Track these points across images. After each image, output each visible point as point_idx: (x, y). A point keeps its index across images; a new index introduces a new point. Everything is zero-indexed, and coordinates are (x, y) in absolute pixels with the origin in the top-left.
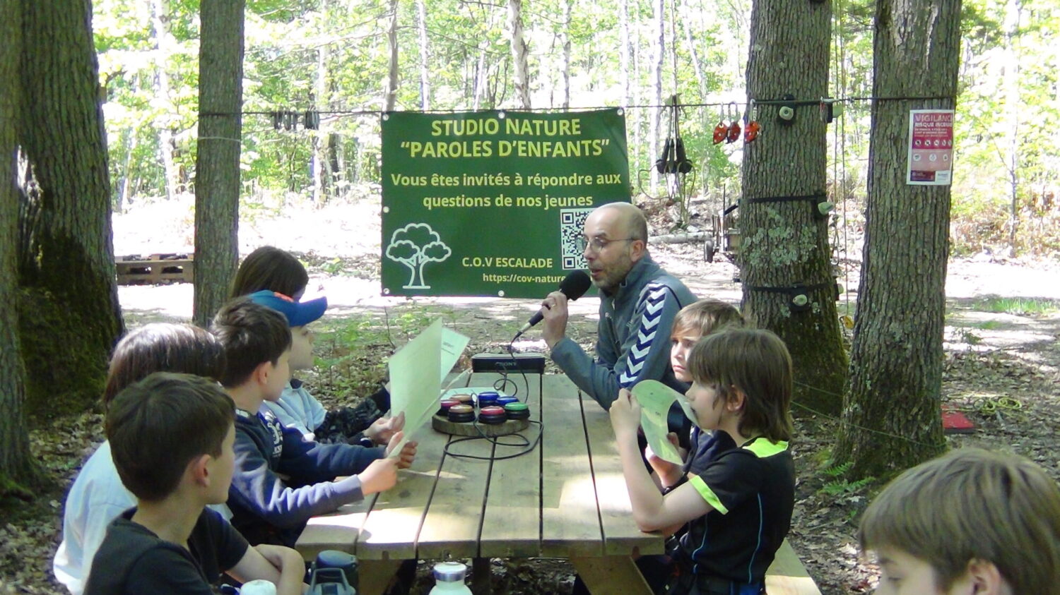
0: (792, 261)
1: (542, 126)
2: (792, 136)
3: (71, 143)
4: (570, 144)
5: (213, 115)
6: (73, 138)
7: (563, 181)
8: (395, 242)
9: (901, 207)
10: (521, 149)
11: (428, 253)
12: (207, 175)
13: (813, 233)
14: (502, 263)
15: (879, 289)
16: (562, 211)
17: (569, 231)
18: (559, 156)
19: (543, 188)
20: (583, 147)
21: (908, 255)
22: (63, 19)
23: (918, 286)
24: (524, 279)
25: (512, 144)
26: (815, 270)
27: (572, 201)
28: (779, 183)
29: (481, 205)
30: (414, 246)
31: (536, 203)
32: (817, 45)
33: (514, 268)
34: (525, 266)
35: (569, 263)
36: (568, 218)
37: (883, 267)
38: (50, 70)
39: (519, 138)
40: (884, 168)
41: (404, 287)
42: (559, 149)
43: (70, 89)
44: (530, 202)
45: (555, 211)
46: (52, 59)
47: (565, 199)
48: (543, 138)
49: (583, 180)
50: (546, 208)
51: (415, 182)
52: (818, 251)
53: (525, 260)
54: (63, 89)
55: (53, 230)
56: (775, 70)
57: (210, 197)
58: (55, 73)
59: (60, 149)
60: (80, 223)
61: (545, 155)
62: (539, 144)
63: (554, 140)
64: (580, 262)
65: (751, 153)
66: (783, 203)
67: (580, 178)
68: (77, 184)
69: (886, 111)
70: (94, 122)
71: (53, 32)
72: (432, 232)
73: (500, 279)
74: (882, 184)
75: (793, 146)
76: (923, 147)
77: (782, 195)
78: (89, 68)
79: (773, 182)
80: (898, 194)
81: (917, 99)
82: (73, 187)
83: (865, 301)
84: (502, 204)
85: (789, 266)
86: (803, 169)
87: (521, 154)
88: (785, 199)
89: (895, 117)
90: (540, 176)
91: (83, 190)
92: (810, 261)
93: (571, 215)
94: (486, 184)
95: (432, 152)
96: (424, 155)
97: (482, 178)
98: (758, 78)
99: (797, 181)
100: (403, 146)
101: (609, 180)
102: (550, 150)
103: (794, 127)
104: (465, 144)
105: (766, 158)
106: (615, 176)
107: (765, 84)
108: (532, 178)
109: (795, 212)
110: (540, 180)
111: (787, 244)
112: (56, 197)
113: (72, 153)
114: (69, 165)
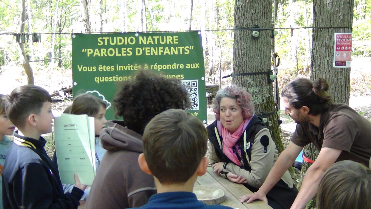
0: (260, 102)
1: (158, 39)
2: (258, 44)
4: (172, 48)
7: (169, 67)
9: (331, 78)
10: (147, 51)
13: (268, 89)
19: (159, 71)
20: (179, 50)
25: (142, 49)
26: (269, 106)
28: (252, 66)
39: (146, 46)
40: (322, 60)
42: (167, 51)
47: (170, 76)
48: (159, 45)
49: (179, 66)
52: (270, 98)
56: (249, 14)
61: (160, 54)
62: (157, 48)
63: (164, 46)
65: (239, 52)
66: (254, 75)
69: (322, 33)
72: (100, 95)
74: (321, 67)
75: (258, 49)
76: (341, 50)
77: (254, 72)
79: (250, 66)
80: (329, 72)
81: (338, 28)
85: (259, 104)
86: (263, 59)
87: (147, 54)
88: (255, 74)
89: (327, 36)
90: (157, 65)
92: (267, 102)
95: (98, 54)
96: (94, 56)
97: (127, 67)
98: (241, 18)
99: (260, 65)
100: (83, 51)
101: (193, 66)
102: (162, 51)
103: (259, 40)
104: (117, 49)
105: (246, 55)
106: (196, 64)
107: (245, 20)
108: (153, 66)
109: (260, 80)
110: (157, 67)
111: (257, 94)
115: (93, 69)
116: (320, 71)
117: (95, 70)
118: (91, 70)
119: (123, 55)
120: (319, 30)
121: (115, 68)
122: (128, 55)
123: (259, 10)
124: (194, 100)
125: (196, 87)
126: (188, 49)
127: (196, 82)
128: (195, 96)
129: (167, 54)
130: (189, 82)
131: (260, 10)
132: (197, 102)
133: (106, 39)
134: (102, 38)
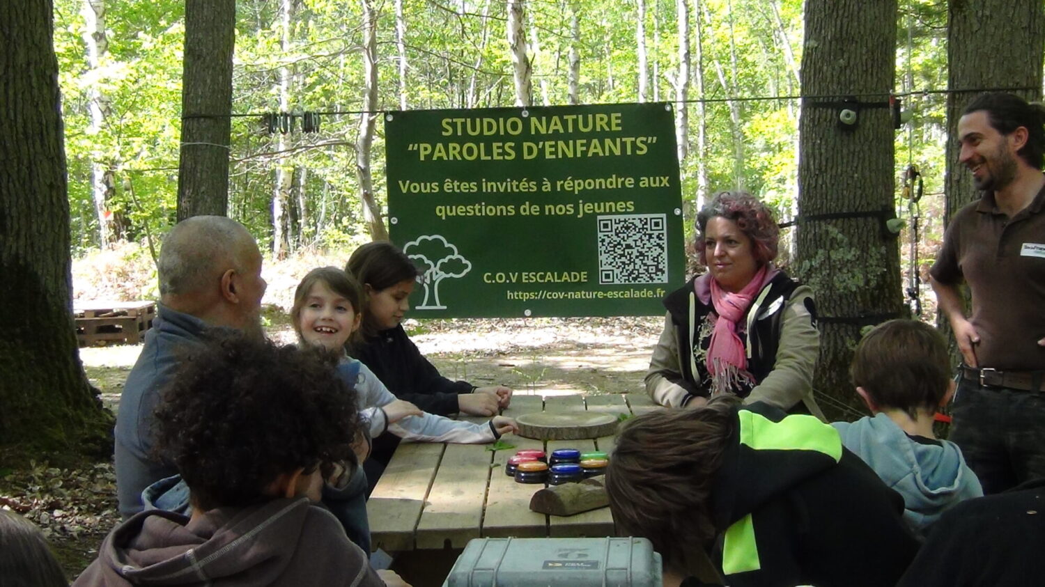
0: (858, 287)
1: (575, 122)
2: (854, 143)
3: (27, 157)
4: (608, 142)
5: (199, 118)
6: (29, 150)
7: (600, 183)
10: (548, 150)
11: (444, 268)
13: (882, 255)
14: (529, 278)
16: (599, 218)
17: (607, 240)
19: (576, 192)
20: (624, 145)
22: (21, 16)
24: (556, 295)
25: (538, 145)
26: (885, 297)
27: (610, 207)
28: (841, 197)
29: (505, 214)
30: (427, 261)
31: (567, 210)
32: (881, 40)
33: (544, 283)
34: (556, 281)
35: (607, 276)
36: (606, 226)
39: (547, 137)
41: (417, 308)
42: (595, 147)
43: (27, 95)
44: (561, 210)
45: (591, 219)
46: (8, 61)
47: (602, 204)
48: (577, 135)
49: (623, 183)
50: (580, 216)
51: (426, 188)
52: (888, 276)
53: (556, 273)
54: (20, 96)
55: (5, 255)
56: (833, 69)
58: (11, 78)
59: (15, 164)
60: (36, 249)
61: (579, 155)
62: (571, 142)
63: (589, 137)
64: (619, 276)
65: (808, 163)
66: (846, 220)
67: (620, 180)
68: (32, 204)
70: (53, 134)
71: (10, 31)
73: (526, 296)
74: (962, 187)
75: (856, 154)
77: (845, 211)
78: (48, 73)
79: (835, 196)
82: (29, 207)
84: (528, 213)
85: (855, 292)
86: (868, 180)
87: (548, 156)
88: (848, 216)
90: (573, 180)
91: (39, 211)
92: (879, 287)
93: (609, 222)
94: (509, 190)
95: (443, 154)
96: (435, 158)
97: (505, 184)
98: (814, 78)
99: (861, 194)
100: (410, 149)
101: (655, 182)
102: (584, 149)
103: (857, 133)
104: (482, 145)
105: (826, 169)
106: (662, 178)
107: (823, 85)
108: (562, 182)
109: (860, 230)
110: (572, 185)
111: (852, 267)
112: (9, 218)
113: (27, 168)
114: (24, 182)
115: (431, 188)
116: (960, 195)
117: (437, 190)
118: (428, 190)
119: (496, 157)
120: (957, 96)
121: (480, 187)
122: (507, 157)
123: (858, 58)
124: (657, 261)
125: (662, 229)
126: (643, 145)
127: (662, 219)
128: (659, 250)
129: (596, 154)
130: (646, 219)
131: (861, 58)
132: (664, 266)
133: (459, 121)
134: (450, 121)
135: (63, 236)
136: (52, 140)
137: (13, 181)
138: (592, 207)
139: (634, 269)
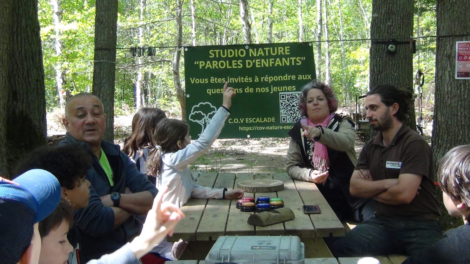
1: (269, 51)
2: (395, 60)
3: (26, 67)
4: (284, 59)
5: (102, 50)
6: (27, 64)
7: (281, 78)
8: (193, 112)
9: (453, 90)
10: (257, 63)
12: (99, 79)
14: (249, 121)
15: (442, 133)
16: (280, 93)
17: (284, 103)
18: (278, 65)
19: (270, 82)
20: (291, 61)
21: (457, 115)
22: (24, 5)
23: (462, 131)
24: (261, 128)
25: (252, 62)
27: (285, 88)
29: (238, 92)
30: (203, 114)
31: (266, 90)
32: (407, 13)
33: (256, 123)
34: (261, 122)
35: (284, 119)
36: (283, 97)
37: (444, 122)
38: (16, 30)
39: (257, 58)
40: (443, 71)
42: (278, 62)
43: (26, 40)
44: (263, 90)
45: (276, 94)
46: (18, 25)
47: (281, 87)
48: (270, 56)
49: (291, 78)
50: (272, 93)
51: (202, 81)
52: (410, 119)
53: (261, 118)
54: (23, 40)
55: (17, 111)
56: (385, 27)
57: (100, 91)
58: (19, 32)
59: (21, 70)
60: (31, 108)
61: (271, 65)
62: (267, 60)
63: (275, 57)
64: (289, 119)
65: (374, 69)
67: (289, 77)
68: (29, 88)
69: (444, 42)
70: (38, 57)
71: (18, 11)
72: (212, 107)
73: (247, 129)
74: (443, 79)
75: (396, 65)
76: (463, 60)
78: (36, 30)
80: (451, 84)
81: (459, 36)
82: (27, 90)
83: (436, 139)
84: (248, 92)
86: (401, 76)
87: (257, 66)
89: (449, 45)
90: (268, 77)
91: (32, 91)
93: (285, 95)
94: (240, 82)
95: (210, 66)
96: (206, 68)
97: (238, 79)
98: (377, 31)
99: (398, 83)
100: (195, 63)
101: (305, 77)
102: (273, 62)
103: (396, 55)
104: (228, 62)
105: (382, 71)
106: (308, 75)
107: (381, 34)
108: (264, 78)
110: (268, 79)
112: (19, 94)
113: (27, 72)
114: (25, 79)
115: (205, 81)
116: (442, 83)
117: (207, 82)
119: (234, 67)
120: (441, 39)
122: (239, 67)
123: (396, 22)
126: (299, 61)
131: (398, 22)
133: (217, 51)
134: (213, 51)
135: (42, 102)
136: (37, 60)
137: (21, 79)
138: (277, 89)
139: (296, 116)
